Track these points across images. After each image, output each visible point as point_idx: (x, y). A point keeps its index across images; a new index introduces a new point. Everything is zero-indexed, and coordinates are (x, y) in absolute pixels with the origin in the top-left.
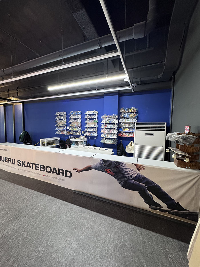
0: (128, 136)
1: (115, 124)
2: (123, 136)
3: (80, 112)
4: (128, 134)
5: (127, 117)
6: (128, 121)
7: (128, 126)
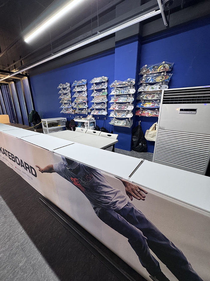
0: (149, 115)
1: (130, 96)
2: (143, 115)
3: (85, 81)
4: (150, 112)
5: (151, 82)
6: (152, 88)
7: (152, 97)
